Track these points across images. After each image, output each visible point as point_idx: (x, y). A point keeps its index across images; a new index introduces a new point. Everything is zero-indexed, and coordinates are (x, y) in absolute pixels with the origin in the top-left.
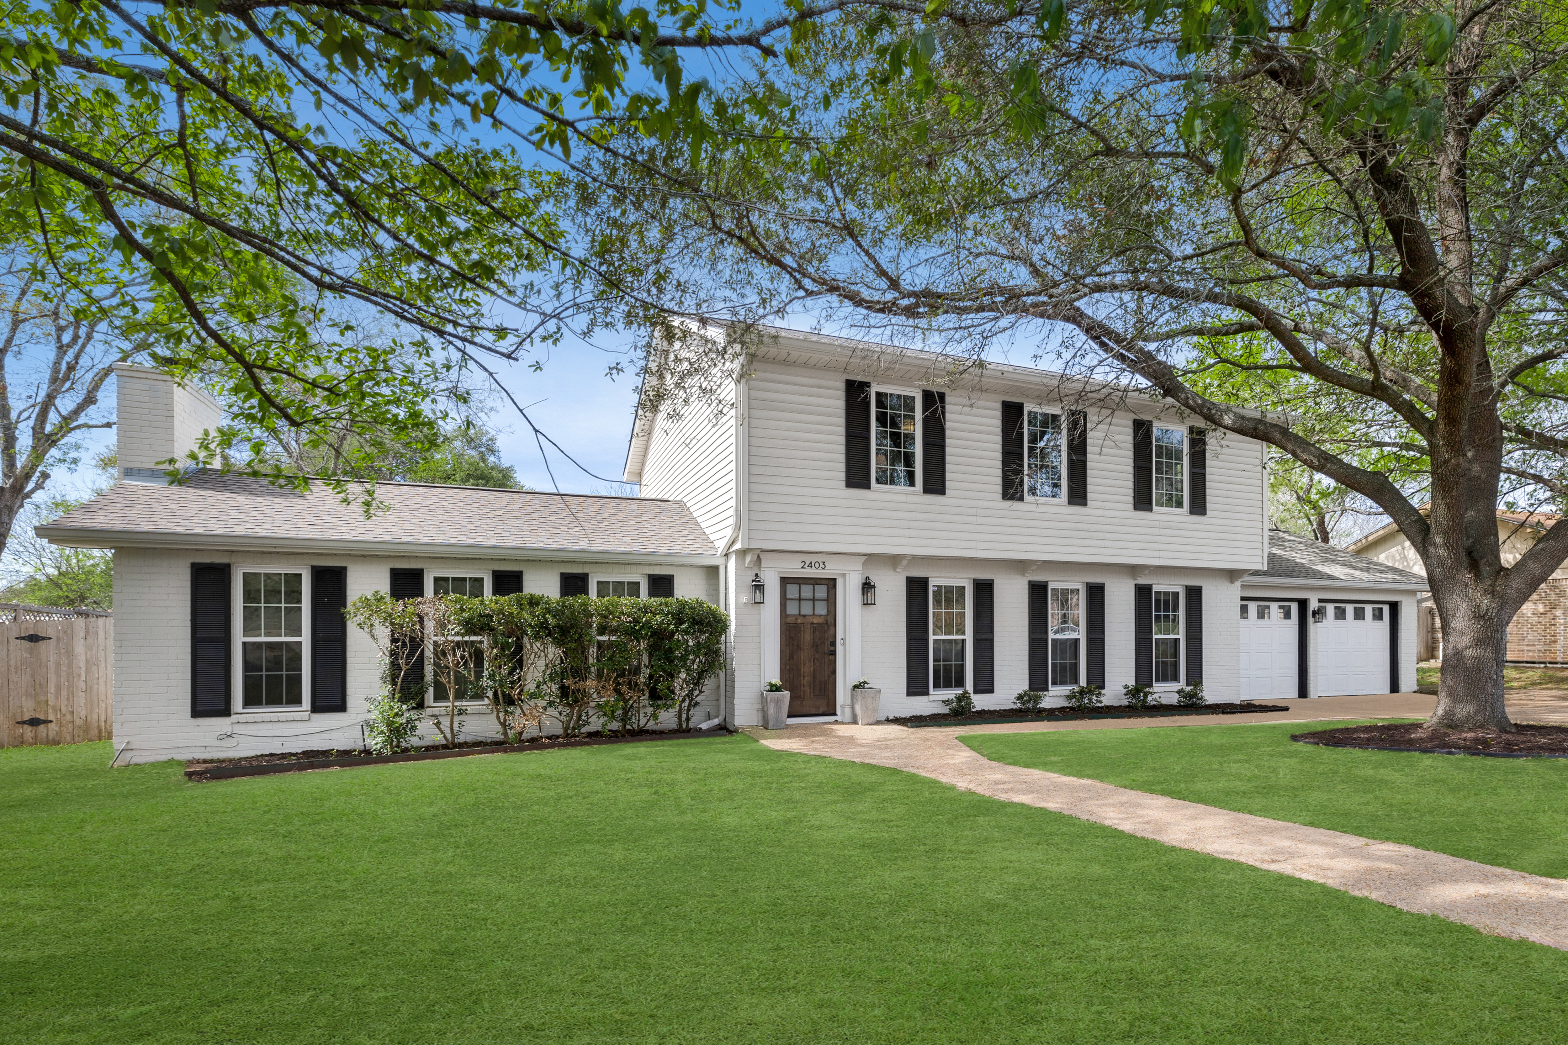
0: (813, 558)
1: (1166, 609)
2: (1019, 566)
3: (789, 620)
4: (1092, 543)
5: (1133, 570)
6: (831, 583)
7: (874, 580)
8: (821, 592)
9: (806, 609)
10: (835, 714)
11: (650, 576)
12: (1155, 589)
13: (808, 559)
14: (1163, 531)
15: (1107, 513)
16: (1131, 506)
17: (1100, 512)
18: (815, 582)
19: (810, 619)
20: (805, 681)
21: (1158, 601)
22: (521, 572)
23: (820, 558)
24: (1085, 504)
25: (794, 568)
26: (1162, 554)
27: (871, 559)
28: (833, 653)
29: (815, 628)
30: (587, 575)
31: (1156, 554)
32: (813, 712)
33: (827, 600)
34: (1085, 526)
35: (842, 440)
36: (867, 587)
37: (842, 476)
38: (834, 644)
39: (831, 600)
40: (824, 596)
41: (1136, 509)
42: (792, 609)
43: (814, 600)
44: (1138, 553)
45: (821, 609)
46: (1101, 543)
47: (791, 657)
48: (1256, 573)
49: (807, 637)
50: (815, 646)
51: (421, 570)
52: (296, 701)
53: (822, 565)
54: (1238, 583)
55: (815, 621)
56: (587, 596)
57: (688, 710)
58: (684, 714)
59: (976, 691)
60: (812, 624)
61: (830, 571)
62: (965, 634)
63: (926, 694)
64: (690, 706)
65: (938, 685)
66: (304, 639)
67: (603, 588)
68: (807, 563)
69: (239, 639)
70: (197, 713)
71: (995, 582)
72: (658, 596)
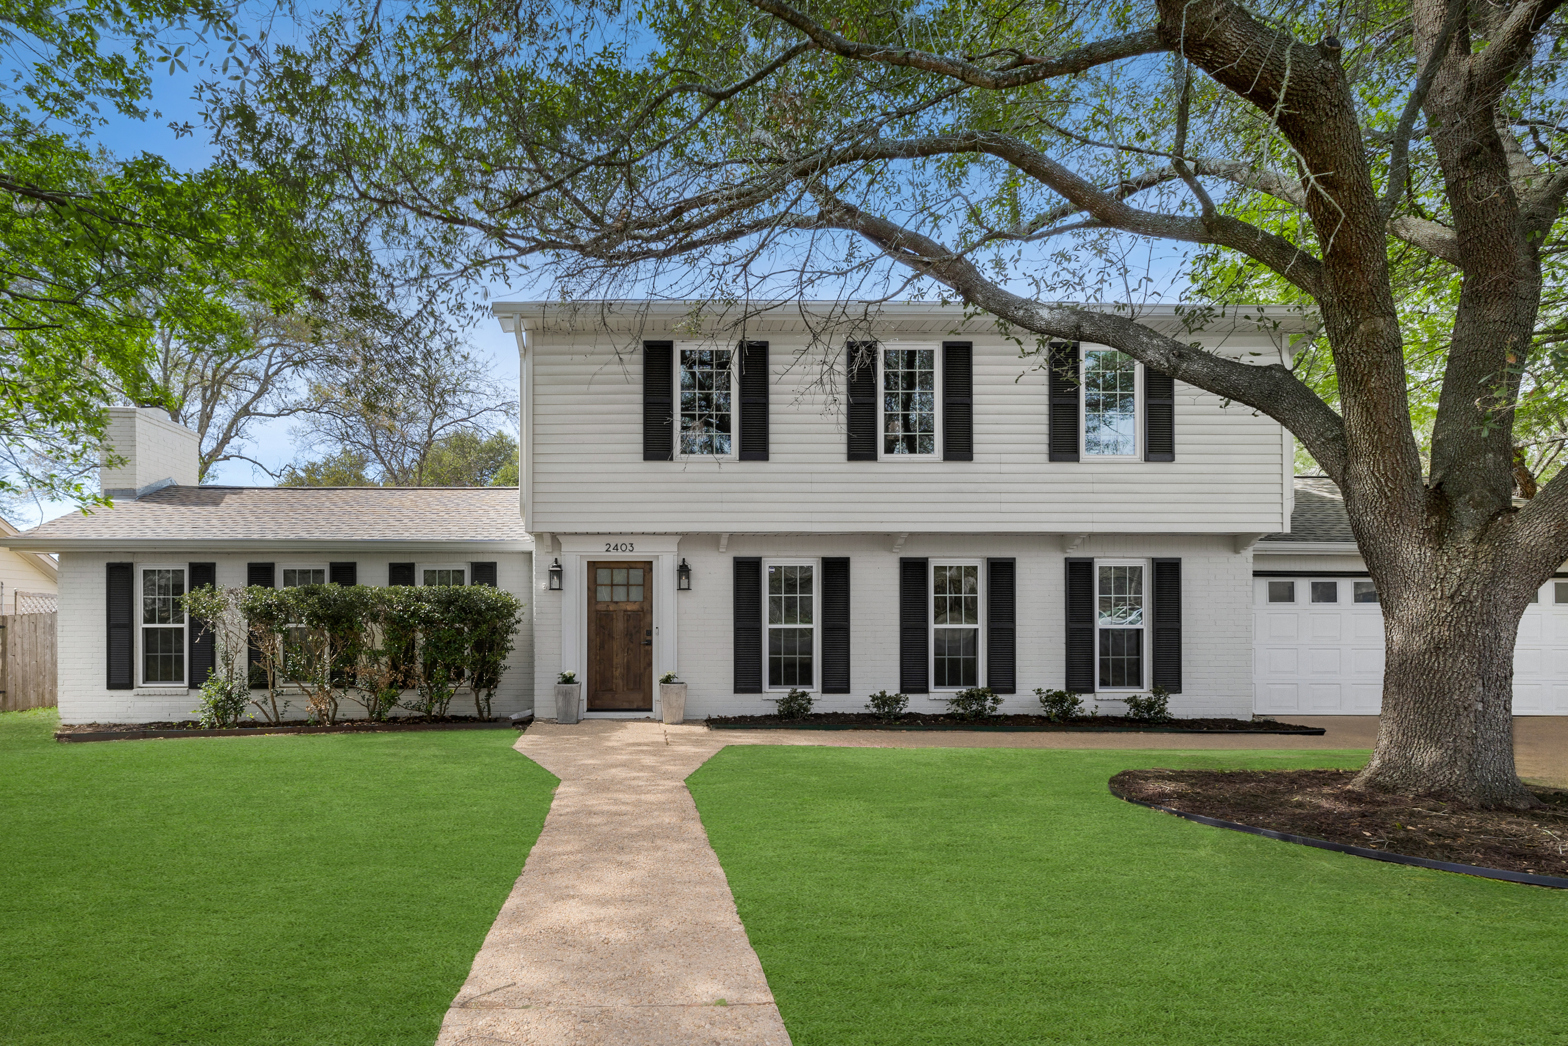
0: (620, 540)
1: (1120, 589)
2: (886, 539)
3: (600, 607)
4: (981, 507)
5: (1061, 539)
6: (647, 567)
7: (692, 563)
9: (620, 594)
10: (650, 710)
11: (472, 564)
12: (1098, 564)
13: (613, 541)
14: (1097, 487)
15: (1005, 468)
16: (1045, 457)
17: (996, 468)
18: (629, 565)
19: (624, 607)
20: (617, 673)
21: (1104, 580)
22: (355, 564)
23: (627, 540)
24: (970, 459)
25: (600, 553)
26: (1096, 517)
27: (686, 538)
28: (650, 643)
29: (629, 616)
30: (413, 565)
31: (1089, 517)
32: (626, 706)
33: (643, 585)
34: (971, 487)
35: (640, 408)
36: (684, 570)
37: (640, 448)
38: (650, 633)
39: (647, 584)
40: (639, 580)
41: (1052, 459)
42: (604, 594)
43: (628, 585)
44: (1055, 517)
45: (636, 594)
46: (996, 507)
47: (602, 647)
48: (1271, 537)
49: (619, 626)
50: (629, 635)
51: (273, 565)
52: (180, 679)
53: (629, 548)
54: (1248, 553)
55: (629, 608)
56: (413, 584)
57: (487, 700)
58: (483, 704)
59: (826, 690)
60: (626, 611)
61: (641, 552)
62: (811, 622)
63: (759, 691)
64: (489, 695)
65: (774, 682)
66: (185, 626)
67: (430, 577)
68: (613, 546)
69: (140, 625)
70: (111, 686)
71: (851, 560)
72: (481, 584)
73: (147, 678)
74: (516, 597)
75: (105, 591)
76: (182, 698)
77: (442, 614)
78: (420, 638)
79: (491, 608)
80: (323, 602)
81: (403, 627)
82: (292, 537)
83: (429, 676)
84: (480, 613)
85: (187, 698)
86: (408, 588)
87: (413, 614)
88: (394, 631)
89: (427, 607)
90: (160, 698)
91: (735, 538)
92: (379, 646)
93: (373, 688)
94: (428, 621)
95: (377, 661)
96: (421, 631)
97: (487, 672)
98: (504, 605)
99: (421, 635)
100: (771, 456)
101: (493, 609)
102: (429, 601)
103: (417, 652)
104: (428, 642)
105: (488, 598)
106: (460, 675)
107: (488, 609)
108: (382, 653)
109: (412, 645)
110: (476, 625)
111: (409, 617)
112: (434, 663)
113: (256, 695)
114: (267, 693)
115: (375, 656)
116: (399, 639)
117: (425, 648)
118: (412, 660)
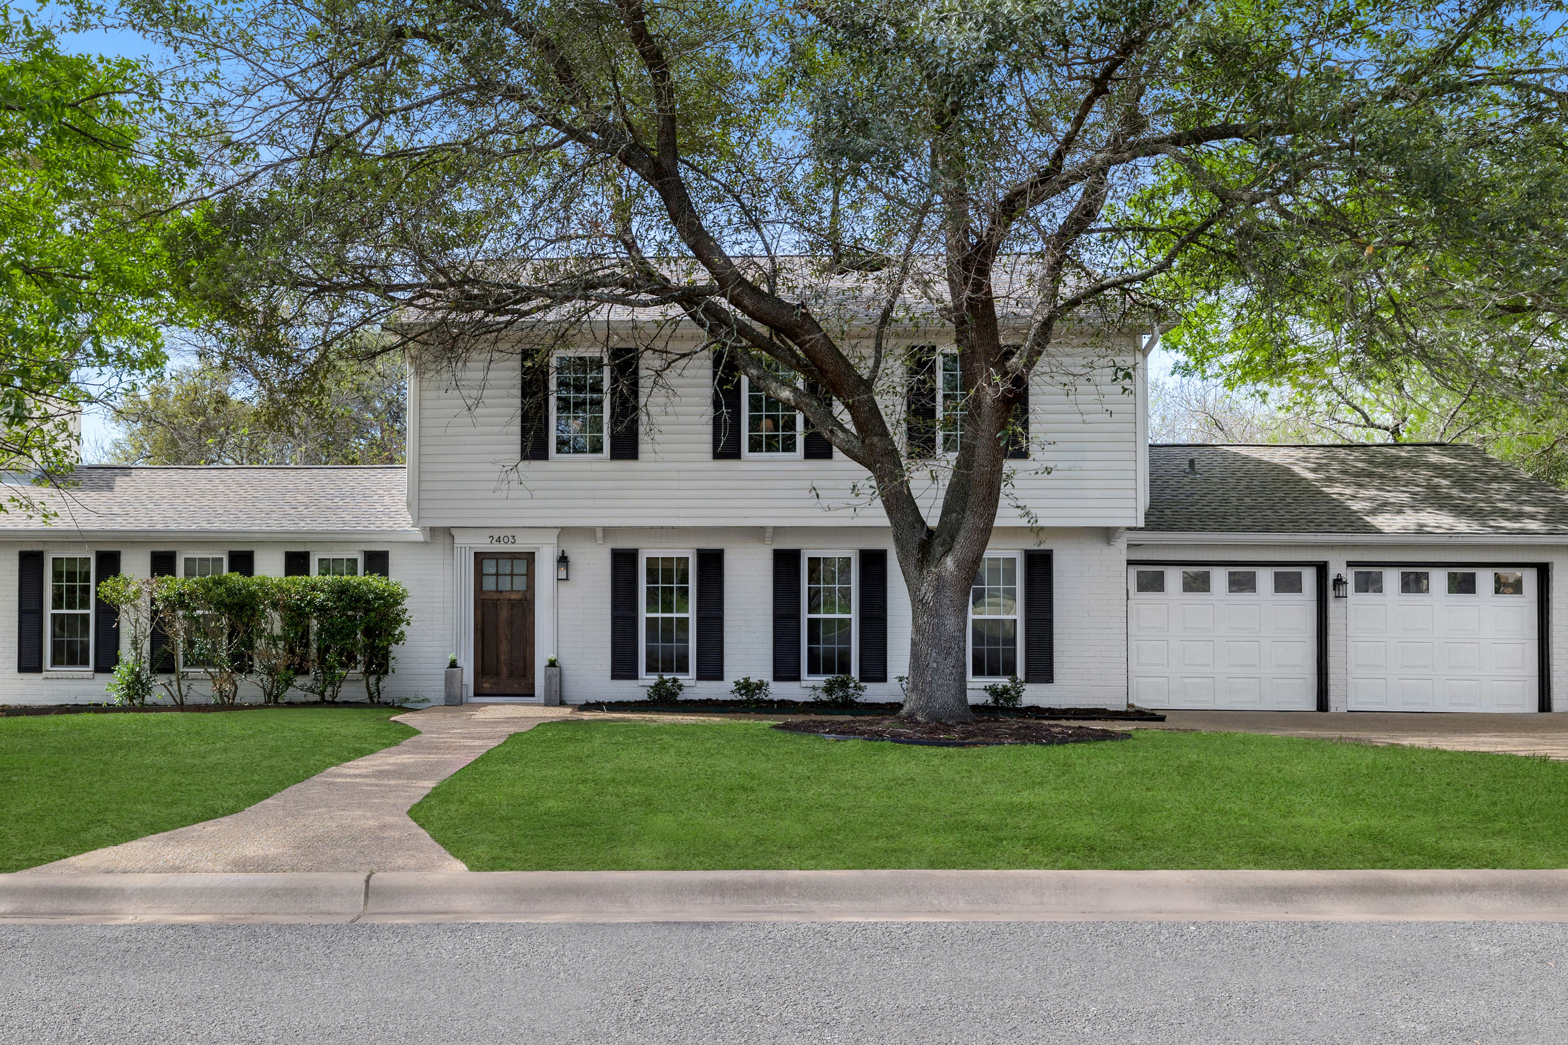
0: (501, 533)
2: (757, 533)
3: (486, 596)
6: (529, 558)
7: (569, 553)
8: (521, 567)
9: (505, 584)
10: (533, 695)
11: (365, 552)
13: (496, 533)
18: (513, 556)
19: (508, 596)
20: (502, 660)
22: (250, 552)
23: (509, 533)
24: (829, 457)
25: (485, 544)
27: (564, 532)
29: (512, 604)
30: (308, 553)
32: (509, 691)
33: (527, 575)
35: (518, 411)
36: (563, 560)
37: (518, 448)
39: (530, 575)
40: (524, 571)
41: (910, 456)
42: (489, 584)
43: (512, 575)
45: (520, 584)
47: (488, 634)
48: (1133, 530)
49: (504, 613)
51: (174, 553)
52: (85, 662)
53: (511, 540)
54: (1121, 545)
55: (513, 597)
56: (308, 575)
57: (377, 684)
58: (373, 688)
59: (700, 677)
60: (510, 600)
61: (522, 545)
62: (687, 611)
63: (635, 677)
64: (378, 680)
65: (650, 669)
66: (91, 612)
67: (326, 566)
68: (496, 538)
69: (49, 611)
70: (22, 669)
71: (725, 552)
72: (371, 574)
73: (54, 663)
74: (404, 586)
75: (17, 578)
76: (87, 682)
77: (335, 602)
78: (314, 624)
79: (378, 597)
80: (229, 591)
81: (299, 615)
82: (194, 527)
83: (322, 661)
84: (368, 601)
85: (92, 682)
86: (305, 577)
87: (309, 603)
88: (292, 618)
89: (322, 596)
90: (67, 682)
91: (608, 531)
92: (277, 631)
93: (271, 671)
94: (322, 609)
95: (275, 645)
96: (316, 618)
97: (377, 658)
98: (391, 595)
99: (315, 622)
100: (640, 455)
101: (380, 599)
102: (323, 591)
103: (312, 637)
104: (322, 629)
105: (376, 588)
106: (352, 658)
107: (375, 599)
108: (279, 638)
109: (307, 630)
110: (367, 612)
111: (306, 606)
112: (327, 649)
113: (162, 679)
114: (173, 677)
115: (273, 640)
116: (296, 625)
117: (319, 634)
118: (307, 645)
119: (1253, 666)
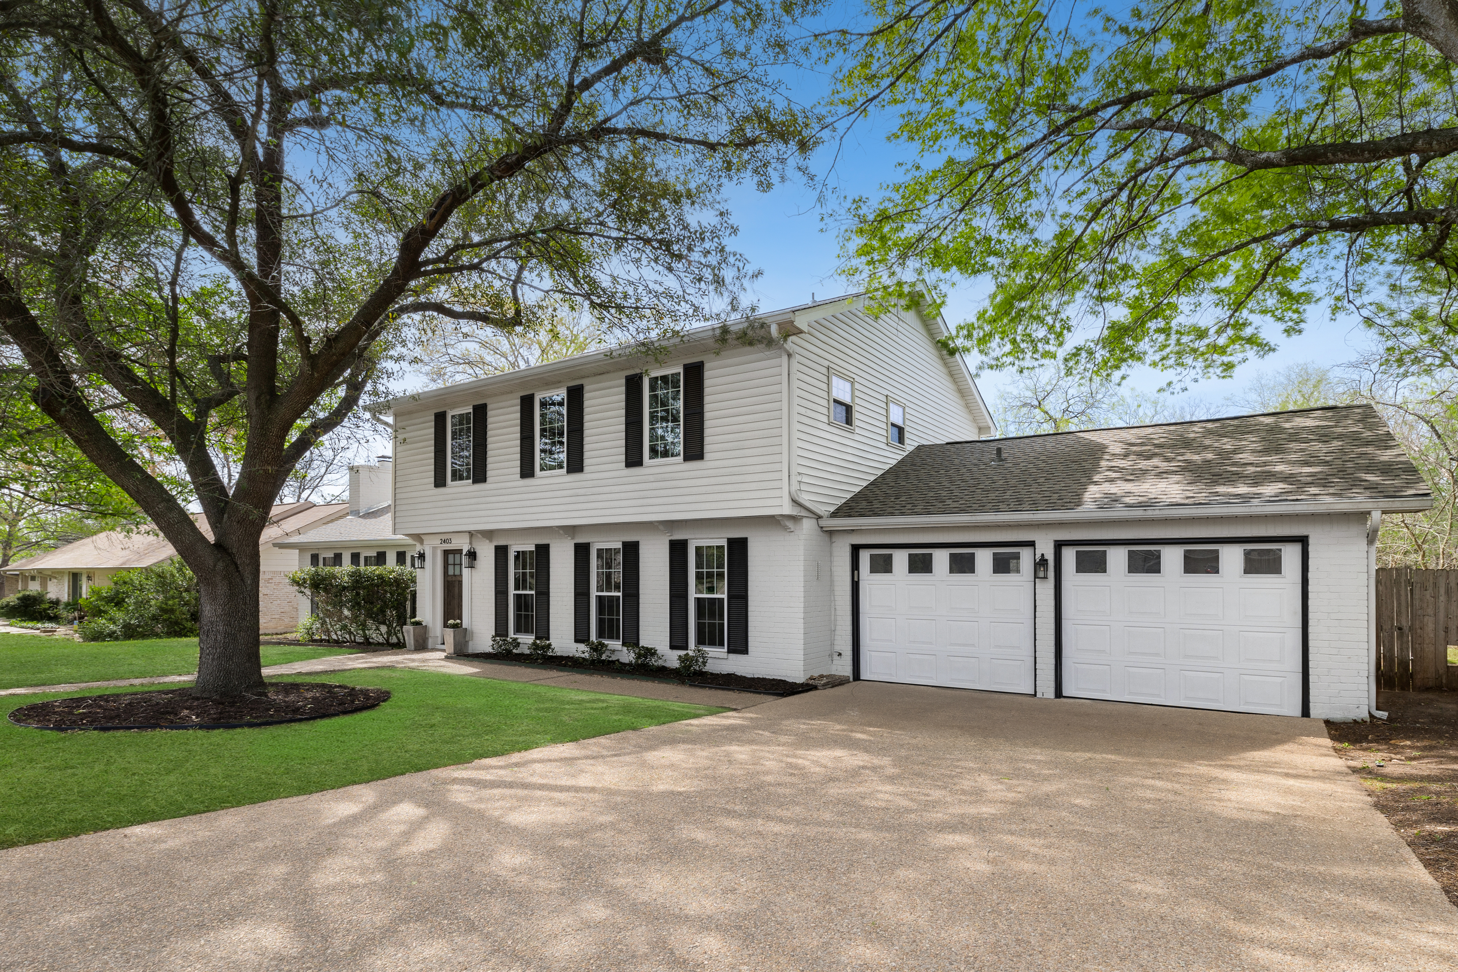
119: (973, 645)
